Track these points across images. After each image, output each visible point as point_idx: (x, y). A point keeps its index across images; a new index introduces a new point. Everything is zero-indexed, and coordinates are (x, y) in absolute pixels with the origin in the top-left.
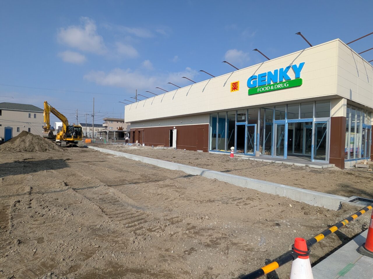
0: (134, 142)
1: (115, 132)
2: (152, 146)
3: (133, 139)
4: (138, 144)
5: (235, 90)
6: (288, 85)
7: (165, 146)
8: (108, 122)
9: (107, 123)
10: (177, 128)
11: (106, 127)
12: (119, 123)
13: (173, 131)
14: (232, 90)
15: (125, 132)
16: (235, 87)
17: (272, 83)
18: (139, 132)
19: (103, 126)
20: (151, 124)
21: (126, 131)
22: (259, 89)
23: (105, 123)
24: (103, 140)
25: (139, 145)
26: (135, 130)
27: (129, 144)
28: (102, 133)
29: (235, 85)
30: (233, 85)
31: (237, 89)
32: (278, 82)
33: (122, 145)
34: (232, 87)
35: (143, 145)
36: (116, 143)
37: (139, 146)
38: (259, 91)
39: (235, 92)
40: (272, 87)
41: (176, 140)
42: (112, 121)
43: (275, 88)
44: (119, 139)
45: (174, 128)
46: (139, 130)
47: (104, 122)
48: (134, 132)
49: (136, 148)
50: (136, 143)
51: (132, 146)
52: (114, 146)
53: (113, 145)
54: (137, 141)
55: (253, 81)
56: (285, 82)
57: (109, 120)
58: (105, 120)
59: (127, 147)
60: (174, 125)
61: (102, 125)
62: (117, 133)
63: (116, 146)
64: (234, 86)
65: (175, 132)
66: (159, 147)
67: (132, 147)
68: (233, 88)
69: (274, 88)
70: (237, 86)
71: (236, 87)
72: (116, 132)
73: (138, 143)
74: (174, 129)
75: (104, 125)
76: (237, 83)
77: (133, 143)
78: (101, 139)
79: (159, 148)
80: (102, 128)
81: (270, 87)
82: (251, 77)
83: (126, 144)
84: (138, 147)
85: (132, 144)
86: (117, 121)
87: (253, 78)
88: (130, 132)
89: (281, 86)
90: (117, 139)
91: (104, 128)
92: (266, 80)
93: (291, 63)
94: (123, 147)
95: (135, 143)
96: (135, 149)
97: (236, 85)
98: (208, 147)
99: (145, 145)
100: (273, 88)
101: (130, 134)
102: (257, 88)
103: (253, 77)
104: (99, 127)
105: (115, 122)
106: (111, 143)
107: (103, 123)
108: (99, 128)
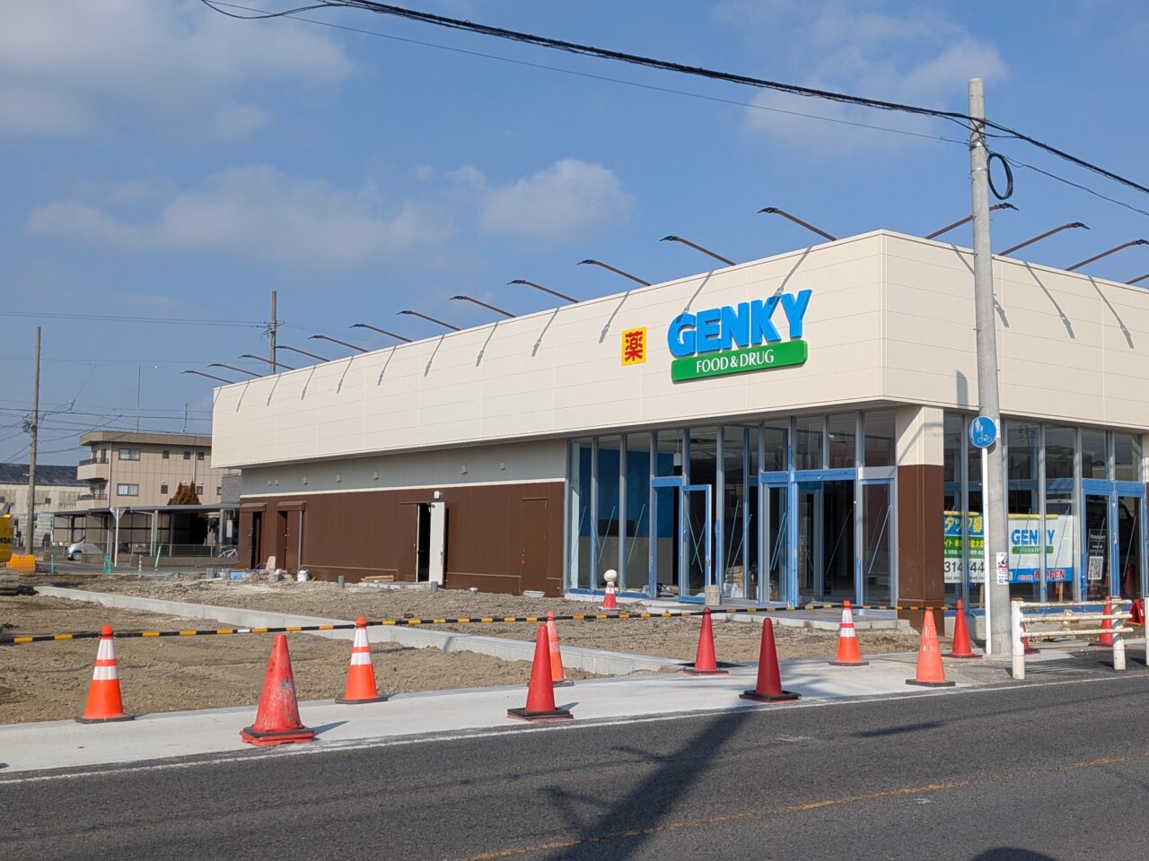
0: (256, 562)
1: (155, 517)
2: (337, 581)
3: (254, 549)
4: (278, 571)
5: (634, 359)
6: (772, 357)
7: (399, 578)
8: (109, 453)
9: (104, 461)
10: (447, 495)
11: (98, 483)
12: (177, 458)
13: (432, 511)
14: (627, 359)
15: (211, 515)
16: (634, 346)
17: (735, 347)
18: (284, 514)
19: (80, 477)
20: (338, 478)
21: (218, 510)
22: (701, 364)
23: (94, 461)
24: (86, 558)
25: (281, 578)
26: (262, 504)
27: (233, 575)
28: (78, 520)
29: (634, 339)
30: (629, 339)
31: (640, 357)
32: (750, 346)
33: (195, 582)
34: (627, 348)
35: (302, 576)
36: (166, 574)
37: (279, 584)
38: (700, 368)
39: (635, 365)
40: (733, 361)
41: (442, 550)
42: (132, 446)
43: (741, 365)
44: (177, 552)
45: (437, 495)
46: (281, 504)
47: (88, 453)
48: (257, 516)
49: (264, 589)
50: (267, 569)
51: (246, 582)
52: (159, 584)
53: (149, 579)
54: (272, 561)
55: (684, 333)
56: (765, 348)
57: (119, 445)
58: (94, 444)
59: (224, 586)
60: (437, 482)
61: (75, 469)
62: (166, 517)
63: (170, 584)
64: (632, 344)
65: (438, 513)
66: (368, 581)
67: (247, 586)
68: (629, 350)
69: (739, 364)
70: (641, 346)
71: (639, 348)
72: (161, 512)
73: (277, 567)
74: (437, 500)
75: (85, 472)
76: (641, 333)
77: (253, 567)
78: (77, 552)
79: (371, 586)
80: (68, 489)
81: (730, 361)
82: (679, 319)
83: (216, 576)
84: (277, 587)
85: (245, 575)
86: (166, 449)
87: (681, 322)
88: (238, 511)
89: (755, 360)
90: (165, 552)
91: (86, 491)
92: (718, 334)
93: (780, 286)
94: (202, 589)
95: (262, 571)
96: (258, 595)
97: (636, 340)
98: (561, 576)
99: (310, 577)
100: (736, 365)
101: (236, 525)
102: (697, 359)
103: (682, 320)
104: (51, 483)
105: (152, 455)
106: (140, 573)
107: (83, 463)
108: (52, 488)
